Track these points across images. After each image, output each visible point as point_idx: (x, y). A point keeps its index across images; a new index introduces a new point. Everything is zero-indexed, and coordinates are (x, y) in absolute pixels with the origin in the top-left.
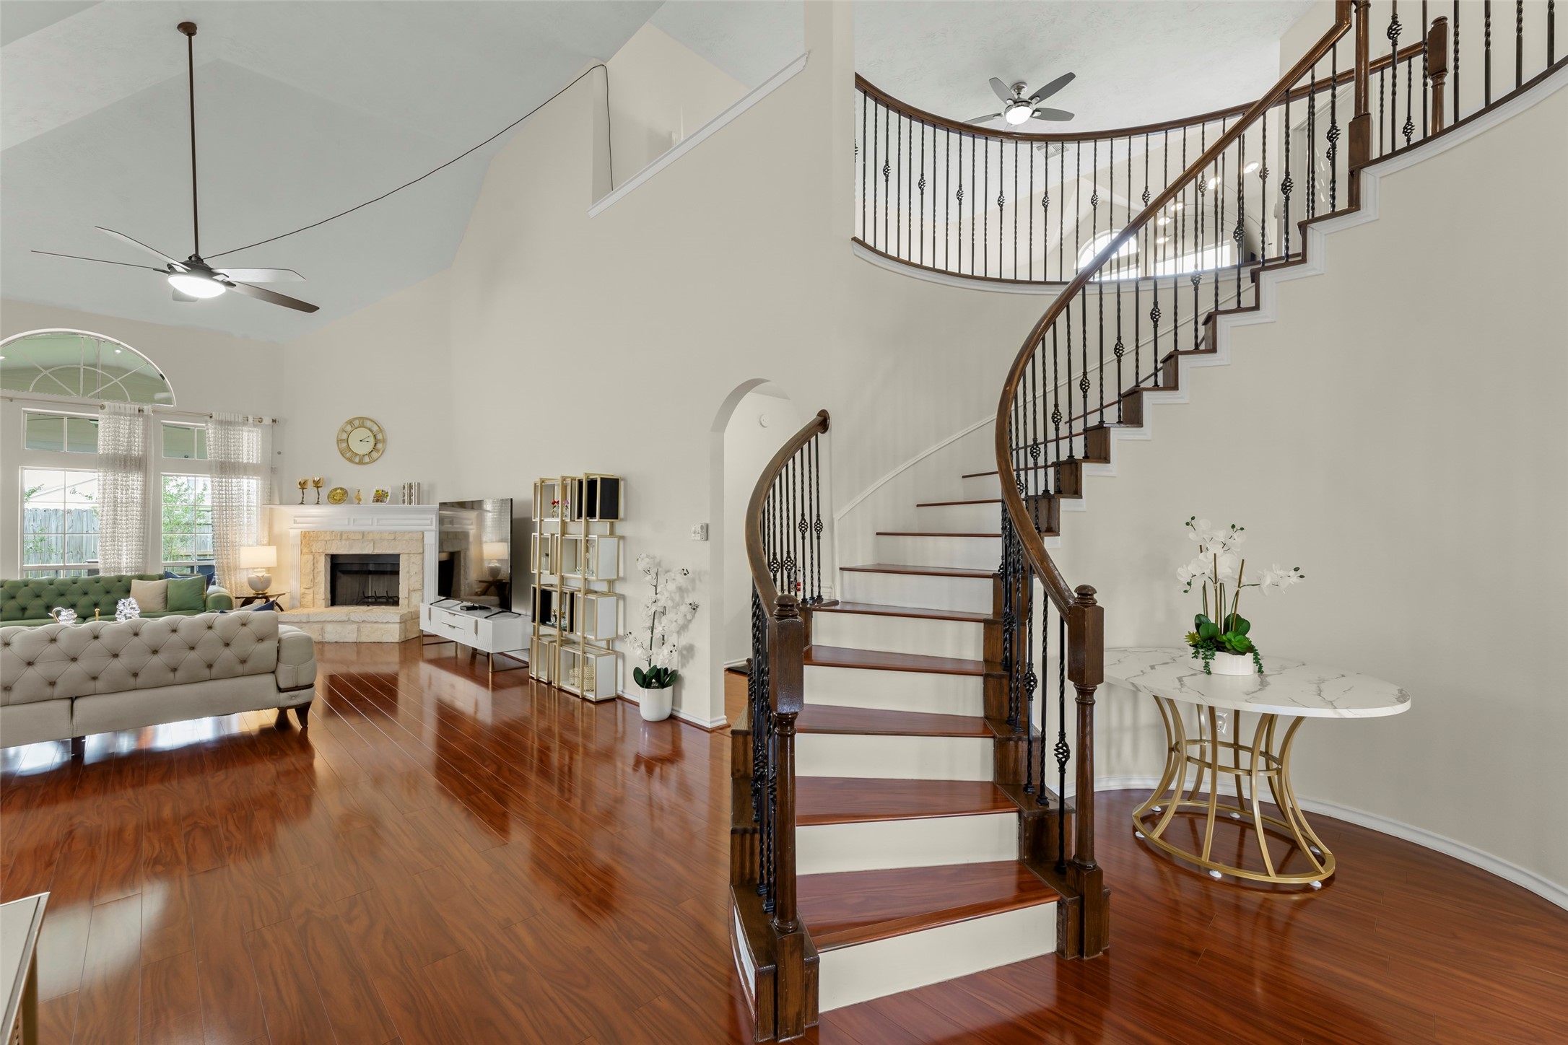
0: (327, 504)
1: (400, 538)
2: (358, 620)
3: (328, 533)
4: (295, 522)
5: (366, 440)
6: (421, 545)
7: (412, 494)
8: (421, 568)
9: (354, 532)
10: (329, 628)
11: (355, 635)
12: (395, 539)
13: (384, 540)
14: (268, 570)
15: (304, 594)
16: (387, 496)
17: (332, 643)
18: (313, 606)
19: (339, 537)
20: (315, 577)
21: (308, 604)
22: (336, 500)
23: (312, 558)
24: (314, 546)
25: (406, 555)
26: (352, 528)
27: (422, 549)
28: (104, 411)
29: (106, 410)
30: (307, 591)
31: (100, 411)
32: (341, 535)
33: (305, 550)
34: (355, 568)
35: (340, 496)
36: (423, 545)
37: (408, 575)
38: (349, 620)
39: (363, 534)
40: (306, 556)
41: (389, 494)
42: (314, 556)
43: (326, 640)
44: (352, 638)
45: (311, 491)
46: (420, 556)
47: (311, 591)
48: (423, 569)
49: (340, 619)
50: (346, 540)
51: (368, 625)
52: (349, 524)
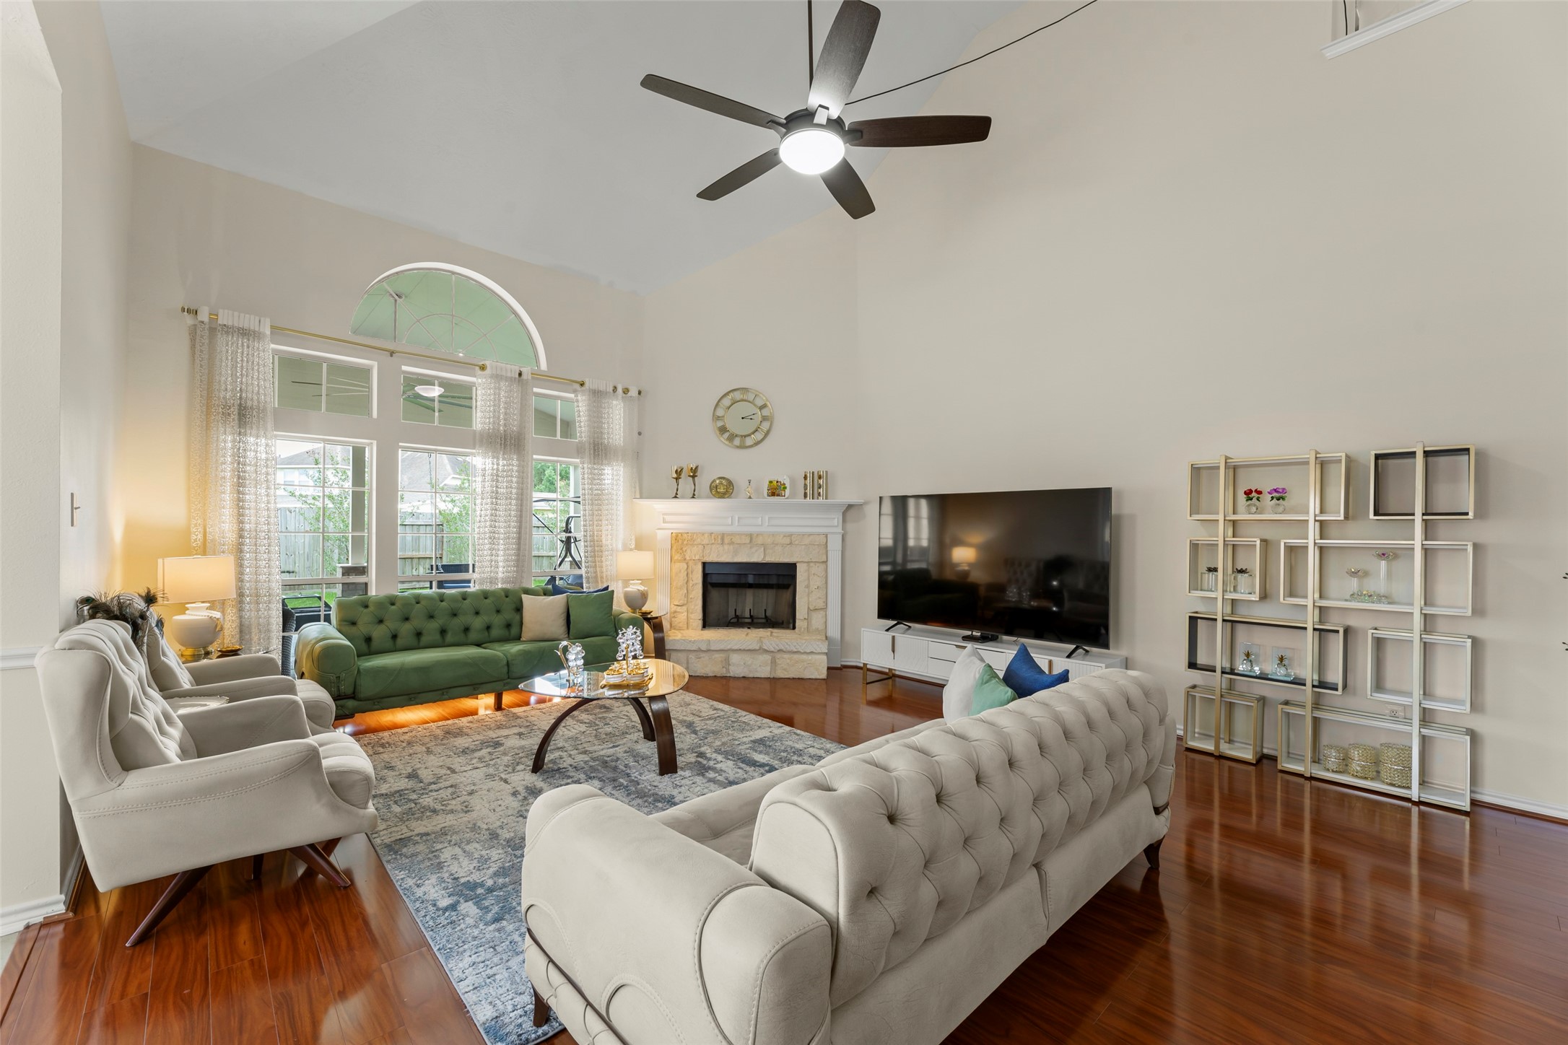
0: (708, 497)
1: (797, 542)
2: (773, 649)
3: (706, 536)
4: (664, 522)
5: (750, 417)
6: (824, 551)
7: (816, 485)
8: (824, 582)
9: (740, 534)
10: (735, 658)
11: (768, 668)
12: (791, 543)
13: (777, 544)
14: (643, 582)
15: (675, 612)
16: (785, 488)
17: (738, 678)
18: (688, 628)
19: (719, 542)
20: (689, 592)
21: (681, 625)
22: (719, 493)
23: (686, 566)
24: (689, 551)
25: (805, 565)
26: (735, 528)
27: (825, 557)
28: (484, 373)
29: (488, 371)
30: (679, 609)
31: (480, 372)
32: (723, 539)
33: (677, 557)
34: (731, 580)
35: (723, 489)
36: (827, 551)
37: (807, 590)
38: (760, 648)
39: (751, 536)
40: (678, 565)
41: (787, 485)
42: (687, 563)
43: (732, 674)
44: (764, 672)
45: (686, 483)
46: (823, 566)
47: (685, 608)
48: (826, 583)
49: (750, 647)
50: (729, 544)
51: (786, 656)
52: (732, 524)
